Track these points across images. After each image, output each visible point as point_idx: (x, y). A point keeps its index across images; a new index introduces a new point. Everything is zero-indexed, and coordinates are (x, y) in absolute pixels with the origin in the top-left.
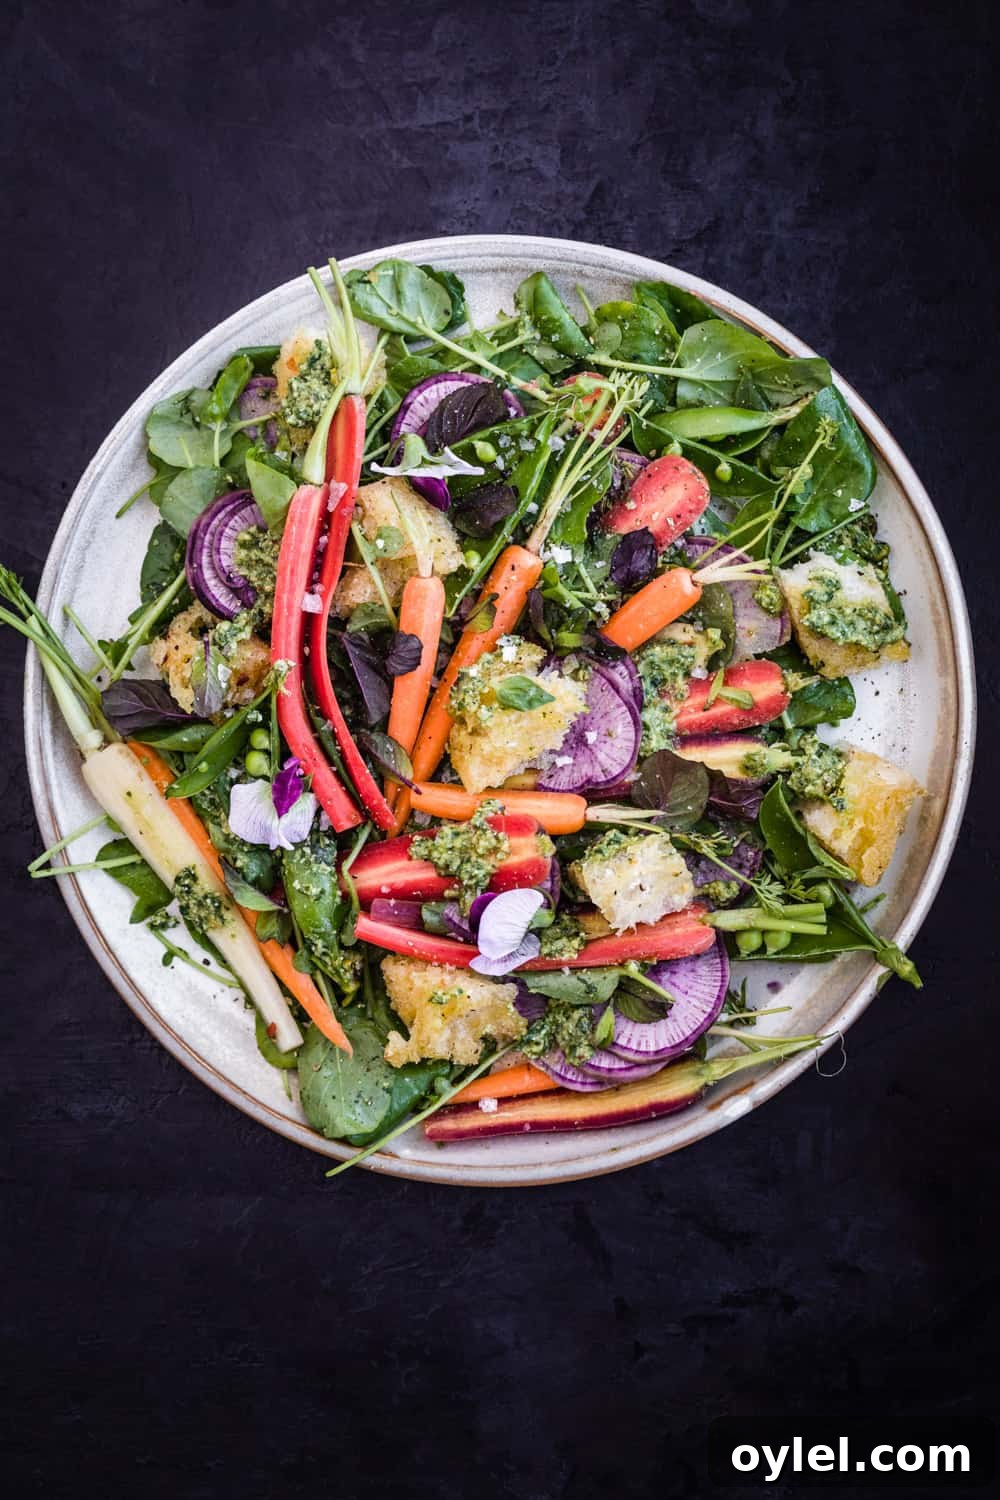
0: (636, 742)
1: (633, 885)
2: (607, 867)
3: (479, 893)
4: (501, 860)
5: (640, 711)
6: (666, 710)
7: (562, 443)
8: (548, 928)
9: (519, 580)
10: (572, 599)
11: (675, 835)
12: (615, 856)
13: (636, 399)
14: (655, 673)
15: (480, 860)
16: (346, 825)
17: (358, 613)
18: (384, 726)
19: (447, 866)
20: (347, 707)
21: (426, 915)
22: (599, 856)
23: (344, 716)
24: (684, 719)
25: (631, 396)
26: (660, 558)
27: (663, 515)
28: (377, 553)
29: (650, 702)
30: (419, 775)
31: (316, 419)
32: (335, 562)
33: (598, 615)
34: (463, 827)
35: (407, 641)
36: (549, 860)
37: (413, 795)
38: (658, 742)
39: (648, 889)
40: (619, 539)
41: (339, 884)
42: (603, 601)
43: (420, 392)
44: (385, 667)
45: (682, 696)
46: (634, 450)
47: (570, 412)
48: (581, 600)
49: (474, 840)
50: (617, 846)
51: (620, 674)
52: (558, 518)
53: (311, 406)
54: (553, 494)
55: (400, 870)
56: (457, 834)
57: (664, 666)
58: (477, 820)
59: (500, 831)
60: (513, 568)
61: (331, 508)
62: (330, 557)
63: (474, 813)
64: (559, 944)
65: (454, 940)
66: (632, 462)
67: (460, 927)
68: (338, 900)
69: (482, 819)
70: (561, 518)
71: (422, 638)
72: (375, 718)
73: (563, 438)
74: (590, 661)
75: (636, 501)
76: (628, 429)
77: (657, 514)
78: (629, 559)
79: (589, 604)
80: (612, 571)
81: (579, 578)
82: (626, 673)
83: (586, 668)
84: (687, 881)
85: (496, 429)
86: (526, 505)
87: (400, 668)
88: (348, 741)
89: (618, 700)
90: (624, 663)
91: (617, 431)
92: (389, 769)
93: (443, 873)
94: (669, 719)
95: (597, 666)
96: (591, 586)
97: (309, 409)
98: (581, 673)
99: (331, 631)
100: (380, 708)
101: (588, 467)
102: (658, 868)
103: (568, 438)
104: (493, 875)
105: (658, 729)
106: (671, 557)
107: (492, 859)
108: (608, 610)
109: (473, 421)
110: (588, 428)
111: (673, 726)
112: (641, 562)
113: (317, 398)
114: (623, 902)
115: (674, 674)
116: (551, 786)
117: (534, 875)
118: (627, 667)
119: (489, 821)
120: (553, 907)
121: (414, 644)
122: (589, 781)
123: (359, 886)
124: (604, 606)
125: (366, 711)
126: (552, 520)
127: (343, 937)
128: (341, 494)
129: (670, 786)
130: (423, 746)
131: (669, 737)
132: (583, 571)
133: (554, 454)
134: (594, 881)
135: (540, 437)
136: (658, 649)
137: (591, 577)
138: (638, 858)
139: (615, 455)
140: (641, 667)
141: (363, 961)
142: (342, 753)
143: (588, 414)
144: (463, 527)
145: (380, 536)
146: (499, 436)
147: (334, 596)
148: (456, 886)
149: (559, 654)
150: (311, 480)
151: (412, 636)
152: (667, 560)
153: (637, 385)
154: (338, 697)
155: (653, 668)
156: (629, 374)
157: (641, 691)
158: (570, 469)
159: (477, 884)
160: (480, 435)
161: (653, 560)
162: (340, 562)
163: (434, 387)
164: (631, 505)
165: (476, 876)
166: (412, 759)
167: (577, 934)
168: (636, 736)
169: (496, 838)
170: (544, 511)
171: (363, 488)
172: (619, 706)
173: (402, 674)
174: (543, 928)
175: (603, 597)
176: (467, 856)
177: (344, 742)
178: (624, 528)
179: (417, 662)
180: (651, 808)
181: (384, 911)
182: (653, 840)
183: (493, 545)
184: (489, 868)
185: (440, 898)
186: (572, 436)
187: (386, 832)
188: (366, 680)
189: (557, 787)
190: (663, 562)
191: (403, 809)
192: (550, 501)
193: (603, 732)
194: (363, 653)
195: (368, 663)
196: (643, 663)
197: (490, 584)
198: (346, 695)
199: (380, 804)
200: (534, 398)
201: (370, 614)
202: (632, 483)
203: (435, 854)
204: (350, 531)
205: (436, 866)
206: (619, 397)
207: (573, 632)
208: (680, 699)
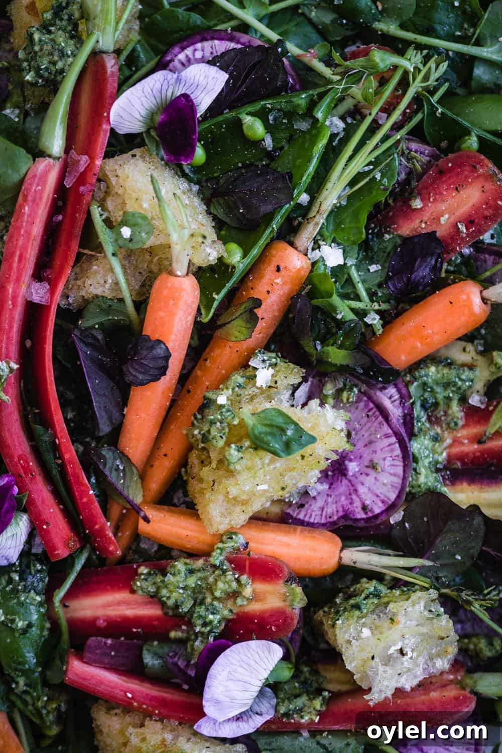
0: (404, 478)
1: (393, 650)
2: (364, 625)
3: (211, 639)
4: (241, 606)
5: (410, 440)
6: (436, 439)
7: (341, 125)
8: (286, 683)
9: (284, 283)
10: (344, 310)
11: (444, 591)
12: (373, 612)
13: (432, 82)
14: (426, 395)
15: (216, 603)
16: (62, 552)
17: (92, 308)
18: (114, 437)
19: (177, 606)
20: (69, 409)
21: (149, 659)
22: (357, 613)
23: (65, 418)
24: (456, 450)
25: (426, 78)
26: (445, 266)
27: (453, 219)
28: (121, 242)
29: (421, 430)
30: (149, 499)
31: (59, 78)
32: (69, 247)
33: (370, 326)
34: (200, 563)
35: (152, 348)
36: (297, 612)
37: (141, 522)
38: (426, 477)
39: (410, 654)
40: (399, 241)
41: (50, 616)
42: (378, 312)
43: (183, 49)
44: (122, 374)
45: (456, 424)
46: (423, 140)
47: (356, 91)
48: (352, 310)
49: (211, 580)
50: (376, 601)
51: (389, 398)
52: (332, 212)
53: (55, 64)
54: (329, 185)
55: (119, 603)
56: (191, 572)
57: (438, 389)
58: (217, 558)
59: (241, 574)
60: (278, 270)
61: (68, 184)
62: (63, 237)
63: (213, 550)
64: (299, 702)
65: (177, 687)
66: (421, 152)
67: (186, 673)
68: (46, 633)
69: (222, 558)
70: (336, 212)
71: (170, 345)
72: (105, 428)
73: (343, 118)
74: (357, 381)
75: (422, 200)
76: (419, 116)
77: (447, 216)
78: (410, 266)
79: (361, 314)
80: (388, 279)
81: (349, 281)
82: (396, 396)
83: (351, 389)
84: (451, 643)
85: (268, 103)
86: (299, 195)
87: (141, 377)
88: (71, 452)
89: (386, 429)
90: (396, 386)
91: (406, 118)
92: (116, 489)
93: (170, 613)
94: (439, 450)
95: (364, 388)
96: (363, 294)
97: (51, 66)
98: (345, 394)
99: (59, 322)
100: (110, 419)
101: (372, 158)
102: (424, 630)
103: (349, 120)
104: (228, 621)
105: (426, 462)
106: (456, 266)
107: (230, 603)
108: (381, 322)
109: (243, 88)
110: (375, 111)
111: (443, 457)
112: (423, 272)
113: (63, 54)
114: (381, 668)
115: (448, 399)
116: (301, 516)
117: (277, 626)
118: (399, 391)
119: (230, 561)
120: (293, 660)
121: (159, 351)
122: (346, 516)
123: (69, 615)
124: (377, 317)
125: (94, 418)
126: (325, 216)
127: (49, 673)
128: (82, 169)
129: (439, 532)
130: (156, 464)
131: (438, 470)
132: (354, 274)
133: (333, 136)
134: (349, 642)
135: (319, 115)
136: (433, 369)
137: (363, 282)
138: (401, 618)
139: (403, 145)
140: (412, 389)
141: (68, 702)
142: (63, 468)
143: (378, 93)
144: (220, 213)
145: (124, 223)
146: (270, 110)
147: (66, 286)
148: (184, 627)
149: (322, 369)
150: (49, 152)
151: (159, 342)
152: (452, 268)
153: (433, 66)
154: (61, 396)
155: (425, 390)
156: (425, 52)
157: (412, 418)
158: (351, 158)
159: (211, 632)
160: (250, 108)
161: (436, 269)
162: (75, 247)
163: (199, 46)
164: (417, 204)
165: (211, 622)
166: (143, 477)
167: (319, 692)
168: (404, 471)
169: (238, 581)
170: (317, 204)
171: (107, 160)
172: (387, 436)
173: (142, 384)
174: (280, 683)
175: (376, 306)
176: (200, 596)
177: (67, 456)
178: (406, 229)
179: (163, 371)
180: (416, 556)
181: (98, 651)
182: (419, 598)
183: (259, 239)
184: (226, 613)
185: (164, 638)
186: (354, 119)
187: (105, 559)
188: (96, 384)
189: (307, 519)
190: (447, 271)
191: (127, 533)
192: (325, 193)
193: (366, 463)
194: (95, 354)
195: (101, 367)
196: (415, 384)
197: (250, 284)
198: (70, 395)
199: (102, 530)
200: (310, 70)
201: (108, 310)
202: (420, 177)
203: (164, 592)
204: (89, 214)
205: (163, 604)
206: (414, 79)
207: (340, 347)
208: (451, 426)
